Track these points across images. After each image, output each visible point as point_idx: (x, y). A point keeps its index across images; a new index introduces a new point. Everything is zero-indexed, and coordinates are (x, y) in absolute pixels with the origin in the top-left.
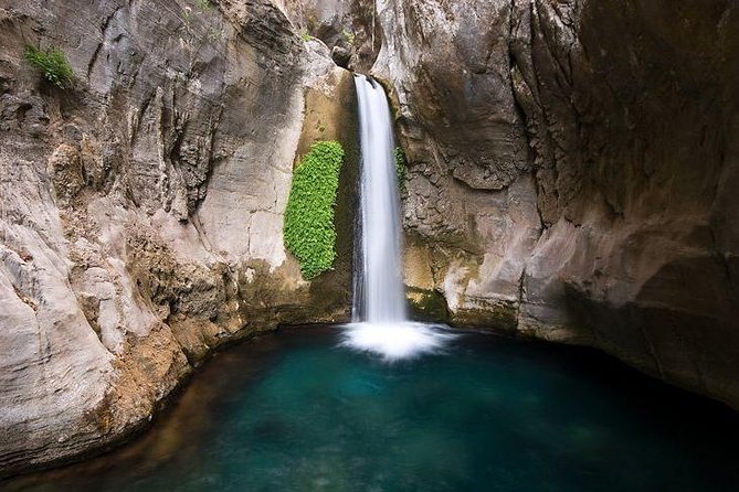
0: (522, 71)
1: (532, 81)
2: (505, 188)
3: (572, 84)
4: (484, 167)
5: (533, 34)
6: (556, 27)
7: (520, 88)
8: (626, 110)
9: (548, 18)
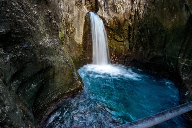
0: (131, 20)
1: (133, 23)
2: (124, 41)
3: (140, 25)
4: (121, 37)
5: (135, 15)
6: (140, 15)
7: (130, 24)
8: (149, 30)
9: (139, 13)
